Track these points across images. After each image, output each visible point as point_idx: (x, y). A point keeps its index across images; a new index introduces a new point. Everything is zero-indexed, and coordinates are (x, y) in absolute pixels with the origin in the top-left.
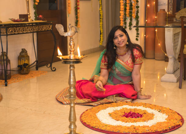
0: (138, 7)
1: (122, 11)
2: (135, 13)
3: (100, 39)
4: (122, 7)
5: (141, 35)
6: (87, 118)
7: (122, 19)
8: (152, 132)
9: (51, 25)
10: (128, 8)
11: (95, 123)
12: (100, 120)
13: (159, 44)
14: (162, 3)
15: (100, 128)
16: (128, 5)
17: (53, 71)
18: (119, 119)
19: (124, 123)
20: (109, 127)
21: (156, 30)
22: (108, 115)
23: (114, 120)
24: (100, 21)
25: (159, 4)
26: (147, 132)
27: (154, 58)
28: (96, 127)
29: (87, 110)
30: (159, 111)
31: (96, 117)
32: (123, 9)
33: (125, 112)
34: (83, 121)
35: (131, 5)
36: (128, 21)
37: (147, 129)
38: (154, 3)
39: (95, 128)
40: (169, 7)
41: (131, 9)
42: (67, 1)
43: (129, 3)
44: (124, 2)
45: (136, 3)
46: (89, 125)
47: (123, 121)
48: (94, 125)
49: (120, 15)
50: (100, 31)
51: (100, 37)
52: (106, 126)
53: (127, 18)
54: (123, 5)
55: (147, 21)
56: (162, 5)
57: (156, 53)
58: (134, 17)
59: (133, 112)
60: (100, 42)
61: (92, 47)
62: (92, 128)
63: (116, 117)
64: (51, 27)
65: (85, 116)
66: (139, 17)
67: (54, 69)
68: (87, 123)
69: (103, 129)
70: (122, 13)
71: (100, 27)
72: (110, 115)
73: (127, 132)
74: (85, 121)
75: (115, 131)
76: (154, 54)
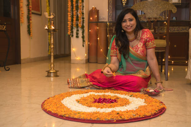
0: (83, 18)
1: (70, 21)
2: (81, 23)
3: (49, 49)
4: (69, 18)
5: (86, 43)
6: (51, 106)
7: (69, 29)
8: (141, 117)
9: (5, 26)
10: (75, 19)
11: (63, 111)
12: (69, 108)
13: (101, 50)
14: (101, 18)
15: (72, 116)
16: (75, 17)
17: (7, 70)
18: (92, 105)
19: (99, 109)
20: (83, 114)
21: (98, 39)
22: (76, 102)
23: (86, 107)
24: (49, 34)
25: (100, 18)
26: (135, 117)
27: (97, 63)
28: (67, 116)
29: (49, 98)
30: (130, 96)
31: (62, 105)
32: (70, 20)
33: (94, 98)
34: (46, 110)
35: (77, 17)
36: (75, 31)
37: (132, 114)
38: (96, 16)
39: (65, 116)
40: (109, 19)
41: (77, 20)
42: (20, 1)
43: (75, 15)
44: (71, 15)
45: (82, 15)
46: (56, 113)
47: (97, 107)
48: (63, 114)
49: (68, 25)
50: (49, 43)
51: (49, 48)
52: (79, 113)
53: (74, 27)
54: (70, 17)
55: (90, 31)
56: (101, 19)
57: (98, 58)
58: (81, 26)
59: (103, 97)
60: (49, 52)
61: (42, 56)
62: (61, 117)
63: (87, 104)
64: (5, 27)
65: (48, 104)
66: (84, 26)
67: (8, 68)
68: (52, 111)
69: (77, 117)
70: (69, 23)
71: (49, 39)
72: (78, 101)
73: (110, 119)
74: (50, 110)
75: (93, 119)
76: (97, 59)
